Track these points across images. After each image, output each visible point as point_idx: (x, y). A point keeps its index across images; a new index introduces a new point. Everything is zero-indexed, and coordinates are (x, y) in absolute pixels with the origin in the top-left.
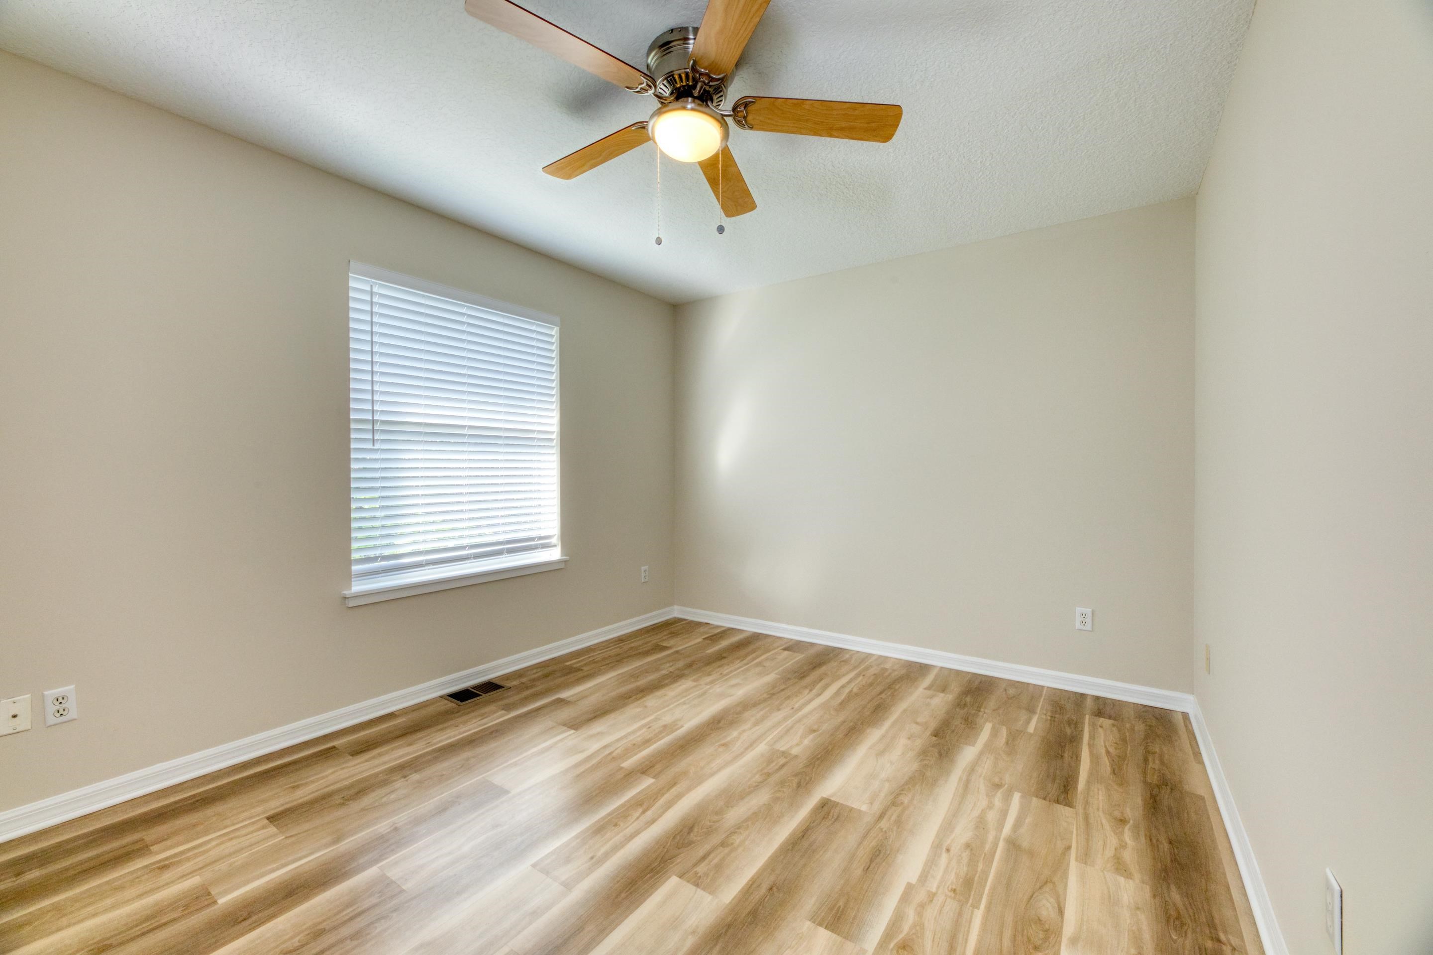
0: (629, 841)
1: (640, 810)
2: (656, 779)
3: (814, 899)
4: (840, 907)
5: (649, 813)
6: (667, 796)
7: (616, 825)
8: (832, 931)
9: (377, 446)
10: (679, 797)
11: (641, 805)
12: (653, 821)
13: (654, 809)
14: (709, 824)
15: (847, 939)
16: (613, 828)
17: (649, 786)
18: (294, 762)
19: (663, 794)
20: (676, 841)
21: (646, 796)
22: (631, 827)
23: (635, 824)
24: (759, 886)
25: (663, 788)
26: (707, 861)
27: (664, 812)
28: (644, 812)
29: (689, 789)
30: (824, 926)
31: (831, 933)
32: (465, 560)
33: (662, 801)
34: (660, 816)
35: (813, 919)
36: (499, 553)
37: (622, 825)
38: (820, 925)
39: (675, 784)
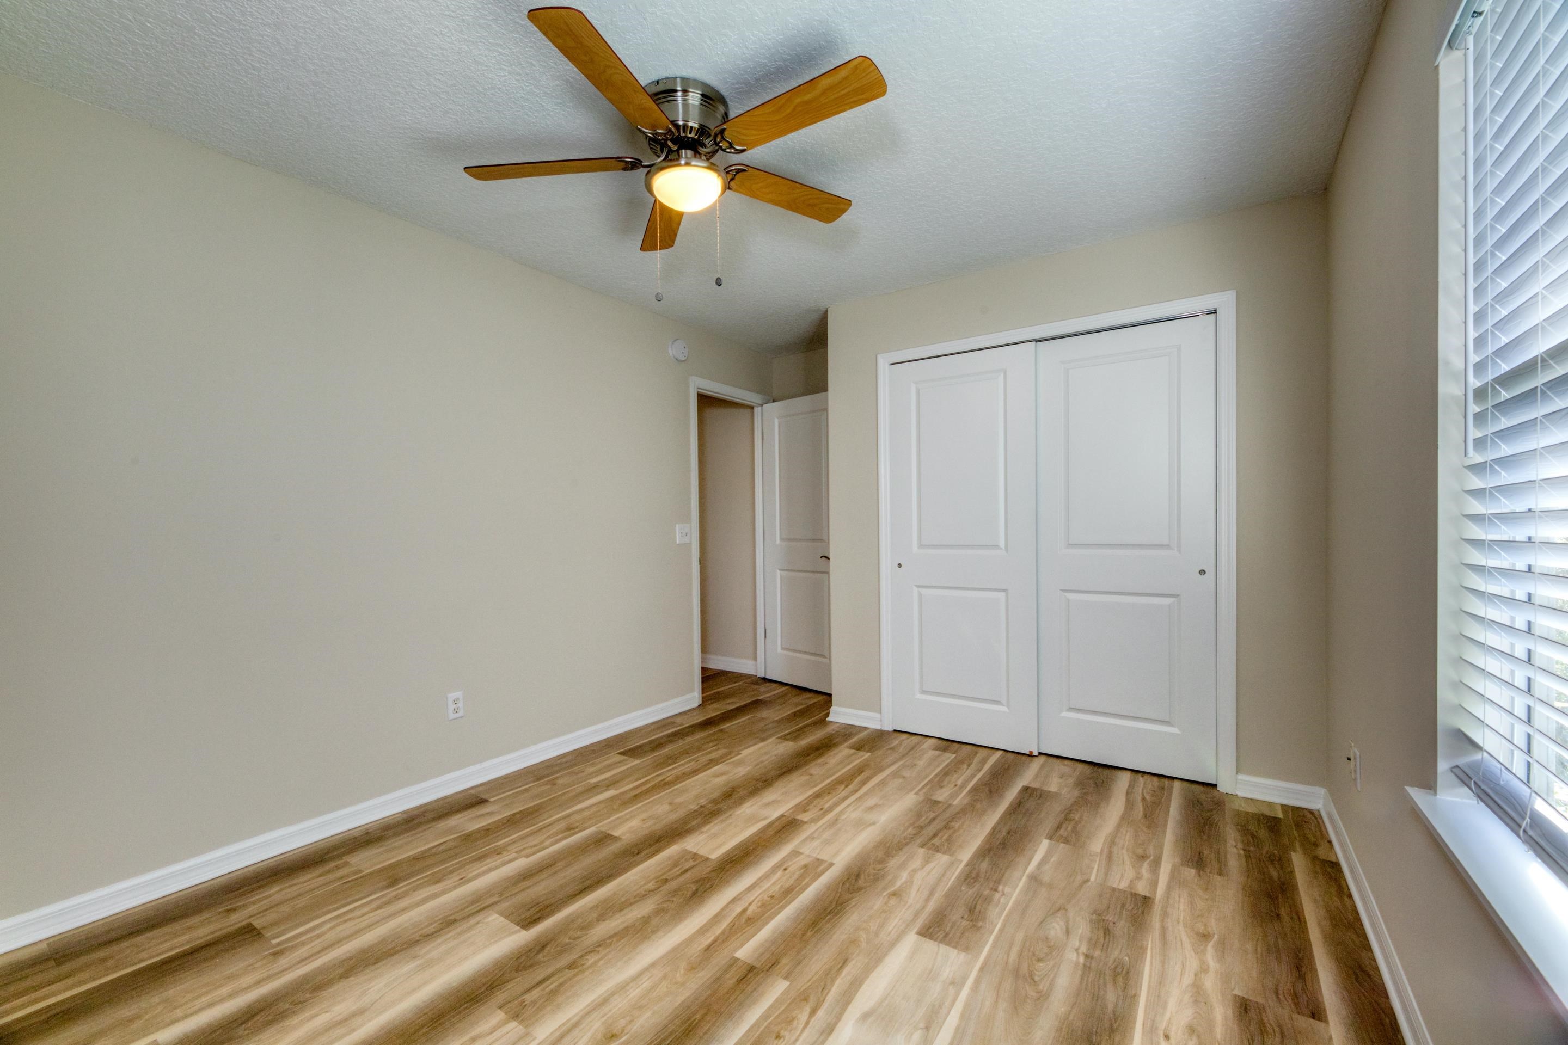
0: (755, 883)
1: (749, 912)
2: (734, 957)
5: (738, 910)
6: (718, 930)
7: (772, 897)
10: (703, 931)
11: (749, 919)
12: (733, 901)
13: (734, 915)
14: (674, 899)
16: (774, 894)
17: (742, 945)
19: (723, 933)
20: (710, 883)
21: (744, 931)
22: (756, 895)
23: (752, 898)
25: (723, 942)
26: (685, 868)
27: (723, 910)
28: (744, 911)
29: (689, 941)
33: (724, 924)
34: (726, 907)
37: (766, 896)
39: (708, 948)
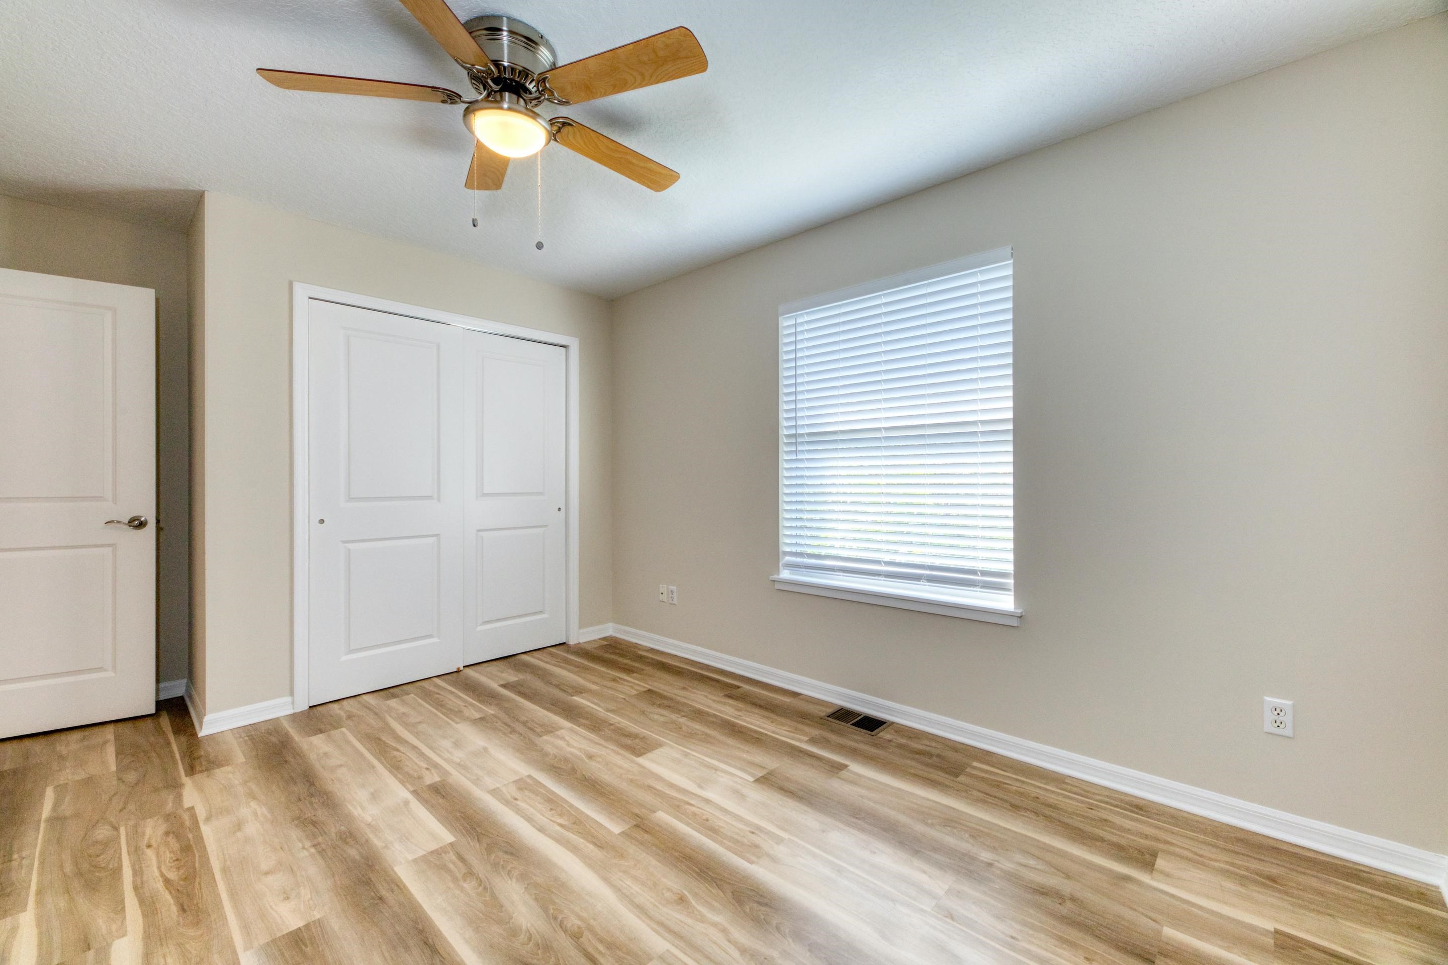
3: (336, 928)
4: (306, 946)
8: (291, 933)
9: (799, 457)
15: (272, 941)
18: (718, 681)
24: (392, 891)
30: (303, 929)
31: (290, 930)
32: (874, 576)
35: (319, 923)
36: (917, 578)
38: (307, 926)
